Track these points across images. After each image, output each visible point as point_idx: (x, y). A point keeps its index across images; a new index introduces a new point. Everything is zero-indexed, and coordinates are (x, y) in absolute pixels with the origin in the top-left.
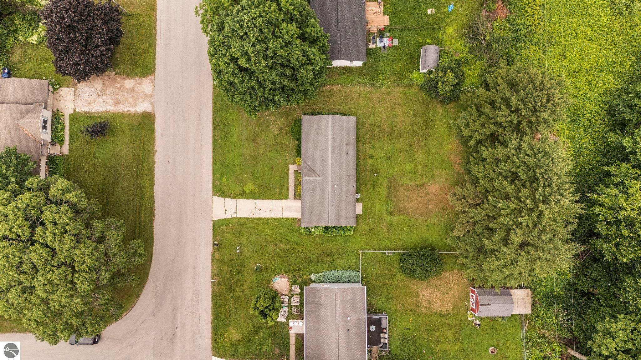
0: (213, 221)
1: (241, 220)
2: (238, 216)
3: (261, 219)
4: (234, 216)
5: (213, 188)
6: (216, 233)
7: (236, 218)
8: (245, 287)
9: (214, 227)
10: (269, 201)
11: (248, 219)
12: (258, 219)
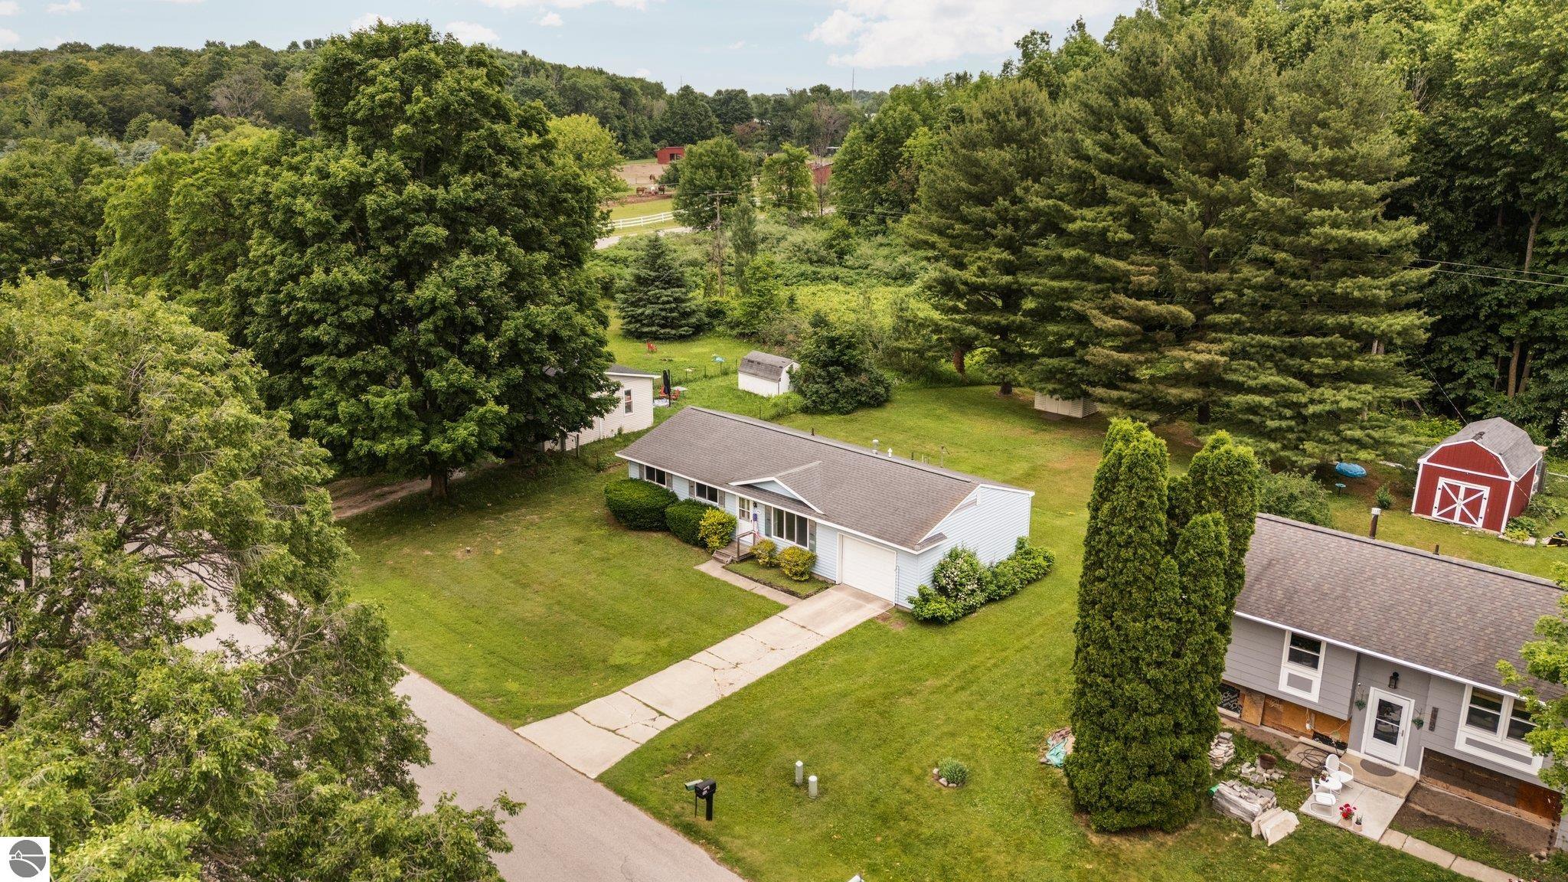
0: (600, 779)
1: (709, 718)
2: (681, 717)
3: (770, 676)
4: (664, 724)
5: (490, 714)
6: (653, 800)
7: (679, 725)
8: (1001, 858)
9: (619, 792)
10: (737, 637)
11: (724, 703)
12: (760, 682)
